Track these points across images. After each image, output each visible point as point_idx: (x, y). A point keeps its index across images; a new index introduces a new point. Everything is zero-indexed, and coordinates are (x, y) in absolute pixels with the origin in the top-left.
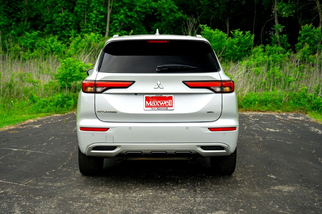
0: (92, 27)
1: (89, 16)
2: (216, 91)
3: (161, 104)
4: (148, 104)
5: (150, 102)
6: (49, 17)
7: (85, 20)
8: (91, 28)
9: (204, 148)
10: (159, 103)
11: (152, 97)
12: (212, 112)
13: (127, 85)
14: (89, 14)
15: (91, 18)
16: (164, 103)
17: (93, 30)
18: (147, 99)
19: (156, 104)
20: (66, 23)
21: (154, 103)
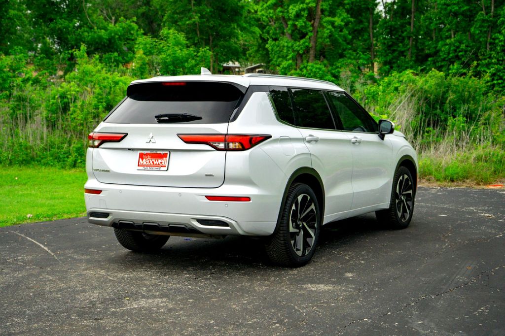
0: (498, 57)
1: (494, 39)
2: (218, 147)
3: (155, 163)
4: (142, 163)
5: (144, 160)
6: (433, 46)
7: (488, 46)
8: (496, 58)
9: (201, 221)
10: (153, 162)
11: (147, 154)
12: (212, 176)
13: (120, 137)
14: (493, 37)
15: (497, 41)
16: (158, 161)
17: (498, 60)
18: (141, 156)
19: (150, 162)
20: (456, 54)
21: (148, 162)
